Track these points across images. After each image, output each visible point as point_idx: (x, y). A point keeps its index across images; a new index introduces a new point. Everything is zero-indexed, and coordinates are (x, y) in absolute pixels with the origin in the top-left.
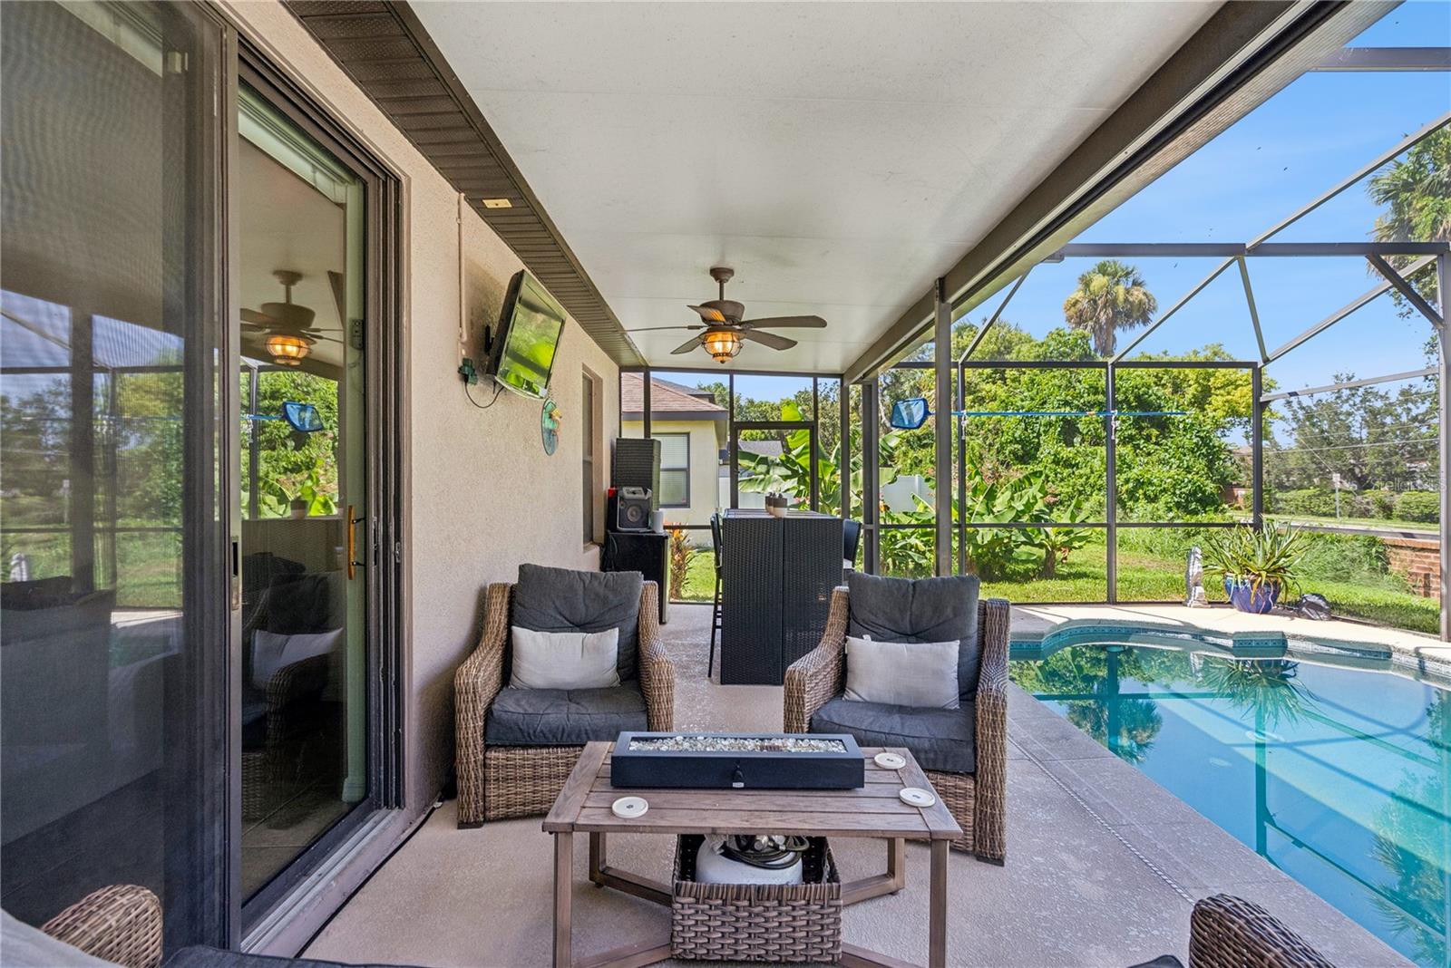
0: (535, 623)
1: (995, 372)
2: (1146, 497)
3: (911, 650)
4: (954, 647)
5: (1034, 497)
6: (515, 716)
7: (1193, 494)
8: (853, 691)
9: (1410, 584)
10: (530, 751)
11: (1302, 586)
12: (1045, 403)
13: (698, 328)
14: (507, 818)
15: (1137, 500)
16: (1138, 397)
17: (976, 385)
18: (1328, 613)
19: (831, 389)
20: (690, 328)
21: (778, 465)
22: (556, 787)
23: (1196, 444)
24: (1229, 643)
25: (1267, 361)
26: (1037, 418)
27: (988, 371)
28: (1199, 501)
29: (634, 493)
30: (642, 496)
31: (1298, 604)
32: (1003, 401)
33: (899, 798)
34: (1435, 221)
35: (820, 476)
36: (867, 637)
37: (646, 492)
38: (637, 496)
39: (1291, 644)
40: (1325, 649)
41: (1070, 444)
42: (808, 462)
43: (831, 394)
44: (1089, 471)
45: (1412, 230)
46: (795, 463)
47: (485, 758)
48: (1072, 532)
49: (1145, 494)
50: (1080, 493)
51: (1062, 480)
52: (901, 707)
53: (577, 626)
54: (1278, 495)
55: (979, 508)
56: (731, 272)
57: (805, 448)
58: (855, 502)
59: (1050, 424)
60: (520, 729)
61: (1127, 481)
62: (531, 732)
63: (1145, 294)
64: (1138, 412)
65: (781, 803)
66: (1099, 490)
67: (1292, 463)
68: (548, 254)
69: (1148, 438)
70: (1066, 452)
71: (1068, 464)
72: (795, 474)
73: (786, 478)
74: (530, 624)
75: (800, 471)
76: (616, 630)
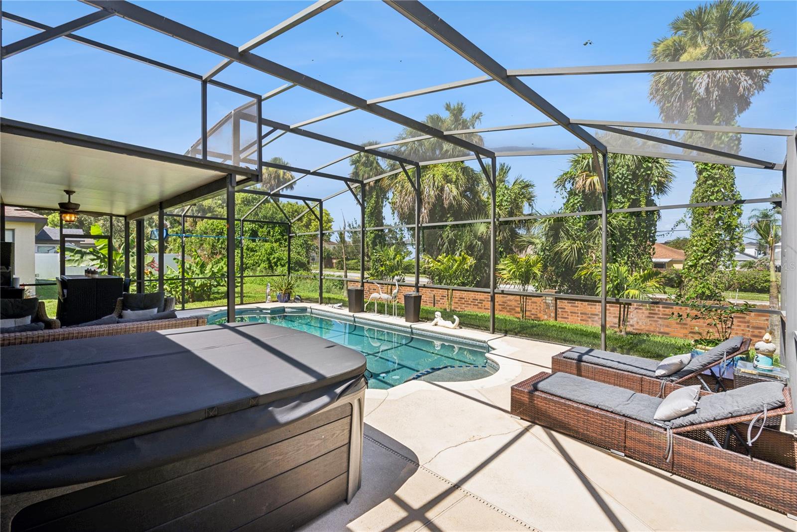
2: (281, 264)
5: (222, 267)
15: (277, 266)
17: (214, 208)
18: (301, 300)
21: (88, 254)
23: (302, 243)
31: (295, 299)
35: (114, 258)
39: (286, 309)
40: (293, 310)
41: (254, 241)
42: (107, 252)
44: (260, 254)
46: (98, 253)
49: (280, 264)
50: (257, 263)
51: (250, 257)
55: (198, 271)
56: (76, 190)
57: (104, 245)
58: (132, 270)
61: (274, 258)
70: (252, 245)
71: (252, 250)
72: (98, 258)
73: (93, 260)
75: (102, 256)
76: (30, 317)
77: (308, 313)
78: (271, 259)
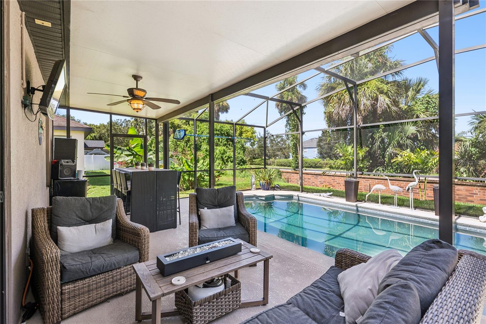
0: (66, 223)
1: (187, 122)
2: (231, 161)
3: (220, 210)
4: (233, 207)
6: (78, 266)
7: (241, 160)
8: (203, 226)
9: (285, 181)
10: (86, 280)
11: (275, 183)
12: (203, 133)
13: (128, 97)
14: (75, 314)
15: (228, 162)
16: (227, 133)
17: (180, 125)
18: (280, 189)
19: (123, 122)
20: (124, 97)
21: (126, 150)
22: (99, 292)
23: (241, 147)
24: (264, 198)
25: (267, 127)
26: (201, 137)
27: (184, 121)
28: (242, 162)
29: (67, 162)
30: (72, 164)
31: (274, 187)
32: (190, 131)
33: (251, 252)
34: (287, 97)
36: (206, 208)
37: (73, 162)
38: (69, 164)
39: (275, 197)
40: (282, 197)
43: (123, 124)
45: (283, 98)
46: (132, 150)
47: (62, 290)
48: (220, 172)
52: (219, 228)
53: (87, 221)
54: (254, 160)
56: (141, 78)
59: (204, 139)
60: (82, 271)
61: (226, 157)
62: (88, 271)
63: (227, 104)
64: (227, 137)
65: (223, 263)
66: (219, 159)
67: (256, 152)
68: (57, 52)
69: (229, 145)
72: (133, 154)
74: (63, 224)
75: (135, 153)
76: (111, 220)
77: (295, 200)
78: (224, 157)
